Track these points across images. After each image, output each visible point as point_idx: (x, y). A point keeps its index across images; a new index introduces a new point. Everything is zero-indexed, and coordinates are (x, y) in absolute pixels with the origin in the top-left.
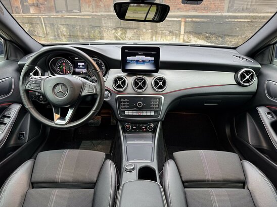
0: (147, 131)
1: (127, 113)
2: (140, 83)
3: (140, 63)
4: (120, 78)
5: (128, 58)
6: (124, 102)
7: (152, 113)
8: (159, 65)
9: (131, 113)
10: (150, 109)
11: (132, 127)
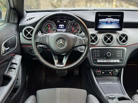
0: (113, 75)
1: (99, 61)
2: (109, 39)
3: (109, 24)
4: (93, 35)
5: (100, 20)
6: (97, 53)
7: (118, 61)
8: (123, 25)
9: (102, 61)
10: (116, 58)
11: (102, 72)
